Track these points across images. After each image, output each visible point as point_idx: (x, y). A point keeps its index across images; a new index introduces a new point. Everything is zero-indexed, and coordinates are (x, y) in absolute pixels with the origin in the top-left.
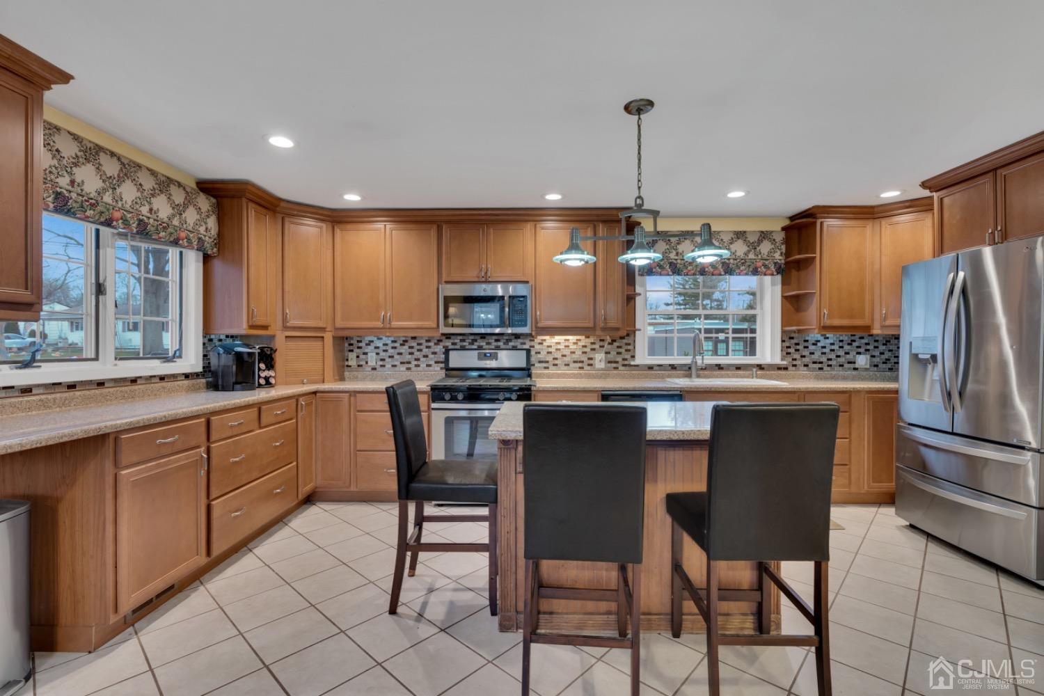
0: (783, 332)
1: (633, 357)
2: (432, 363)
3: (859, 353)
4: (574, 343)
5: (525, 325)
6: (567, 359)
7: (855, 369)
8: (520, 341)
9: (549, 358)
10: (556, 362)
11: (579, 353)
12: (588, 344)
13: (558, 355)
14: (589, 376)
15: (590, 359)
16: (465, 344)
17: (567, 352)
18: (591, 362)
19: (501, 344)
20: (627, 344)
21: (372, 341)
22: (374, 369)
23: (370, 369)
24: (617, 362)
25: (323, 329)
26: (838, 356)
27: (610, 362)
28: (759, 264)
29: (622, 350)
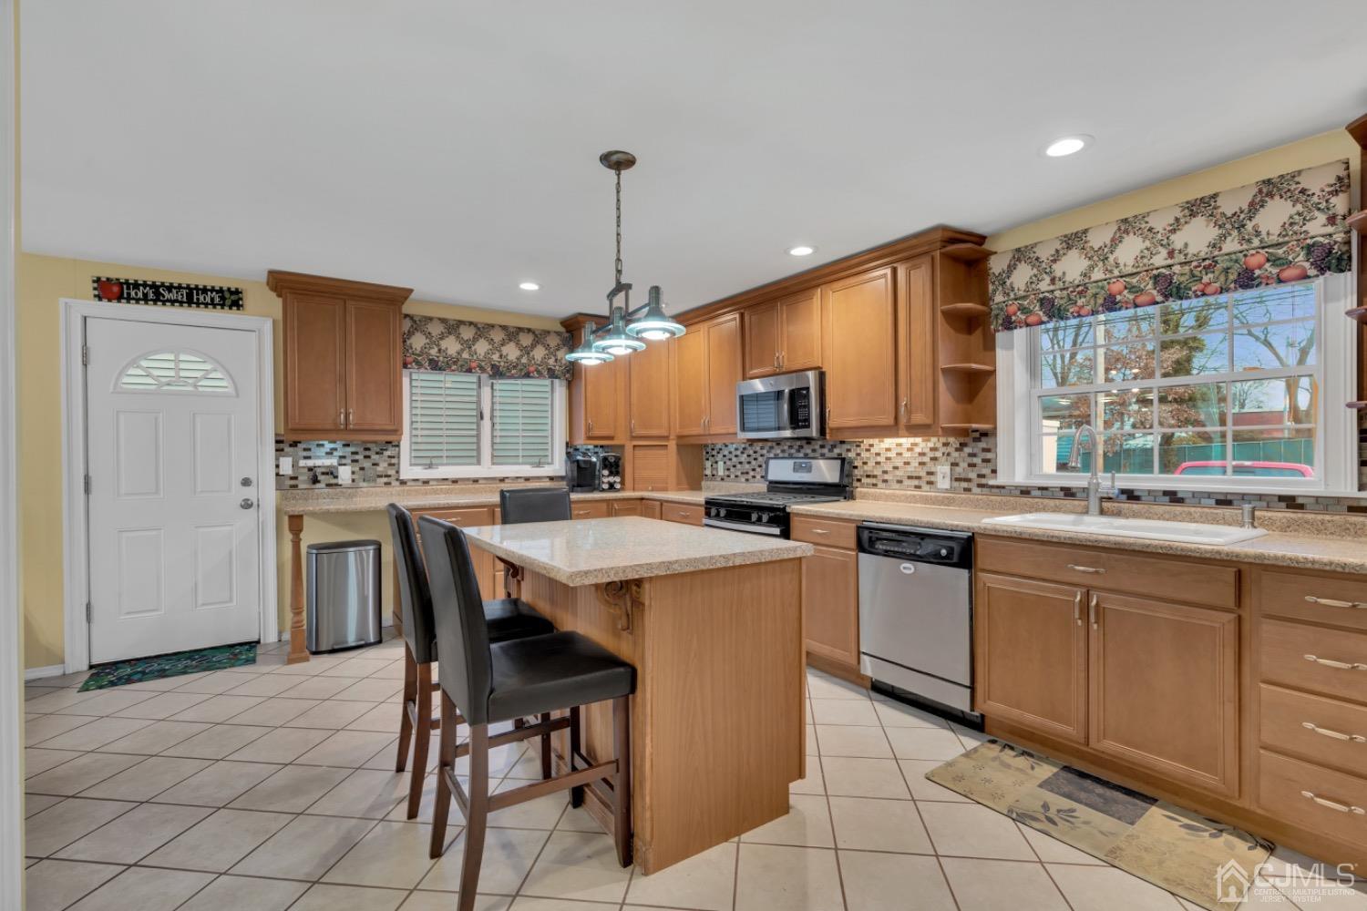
1: (994, 471)
4: (909, 450)
6: (899, 473)
9: (878, 472)
10: (886, 477)
11: (915, 464)
12: (927, 451)
13: (888, 467)
14: (926, 500)
15: (930, 473)
17: (899, 463)
18: (931, 478)
20: (988, 450)
24: (969, 480)
25: (666, 438)
27: (957, 480)
29: (977, 460)
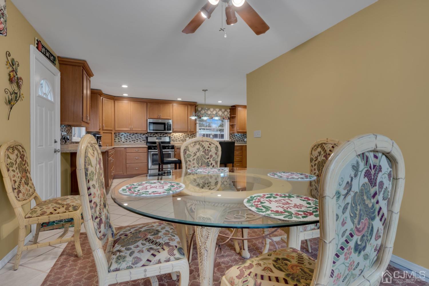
0: (230, 133)
2: (142, 140)
3: (245, 138)
4: (181, 135)
5: (171, 130)
6: (179, 140)
7: (244, 142)
8: (167, 134)
9: (175, 139)
11: (182, 138)
12: (185, 136)
13: (177, 138)
15: (185, 139)
16: (151, 135)
17: (179, 137)
18: (185, 140)
19: (162, 135)
20: (195, 136)
21: (123, 134)
22: (124, 142)
23: (122, 142)
26: (241, 139)
28: (224, 117)
29: (193, 137)
